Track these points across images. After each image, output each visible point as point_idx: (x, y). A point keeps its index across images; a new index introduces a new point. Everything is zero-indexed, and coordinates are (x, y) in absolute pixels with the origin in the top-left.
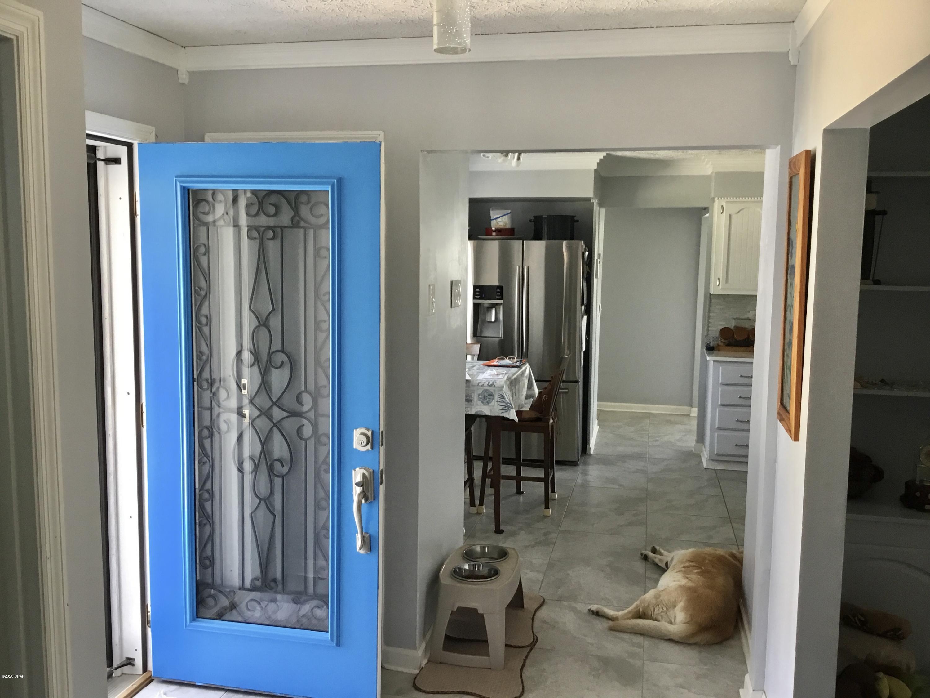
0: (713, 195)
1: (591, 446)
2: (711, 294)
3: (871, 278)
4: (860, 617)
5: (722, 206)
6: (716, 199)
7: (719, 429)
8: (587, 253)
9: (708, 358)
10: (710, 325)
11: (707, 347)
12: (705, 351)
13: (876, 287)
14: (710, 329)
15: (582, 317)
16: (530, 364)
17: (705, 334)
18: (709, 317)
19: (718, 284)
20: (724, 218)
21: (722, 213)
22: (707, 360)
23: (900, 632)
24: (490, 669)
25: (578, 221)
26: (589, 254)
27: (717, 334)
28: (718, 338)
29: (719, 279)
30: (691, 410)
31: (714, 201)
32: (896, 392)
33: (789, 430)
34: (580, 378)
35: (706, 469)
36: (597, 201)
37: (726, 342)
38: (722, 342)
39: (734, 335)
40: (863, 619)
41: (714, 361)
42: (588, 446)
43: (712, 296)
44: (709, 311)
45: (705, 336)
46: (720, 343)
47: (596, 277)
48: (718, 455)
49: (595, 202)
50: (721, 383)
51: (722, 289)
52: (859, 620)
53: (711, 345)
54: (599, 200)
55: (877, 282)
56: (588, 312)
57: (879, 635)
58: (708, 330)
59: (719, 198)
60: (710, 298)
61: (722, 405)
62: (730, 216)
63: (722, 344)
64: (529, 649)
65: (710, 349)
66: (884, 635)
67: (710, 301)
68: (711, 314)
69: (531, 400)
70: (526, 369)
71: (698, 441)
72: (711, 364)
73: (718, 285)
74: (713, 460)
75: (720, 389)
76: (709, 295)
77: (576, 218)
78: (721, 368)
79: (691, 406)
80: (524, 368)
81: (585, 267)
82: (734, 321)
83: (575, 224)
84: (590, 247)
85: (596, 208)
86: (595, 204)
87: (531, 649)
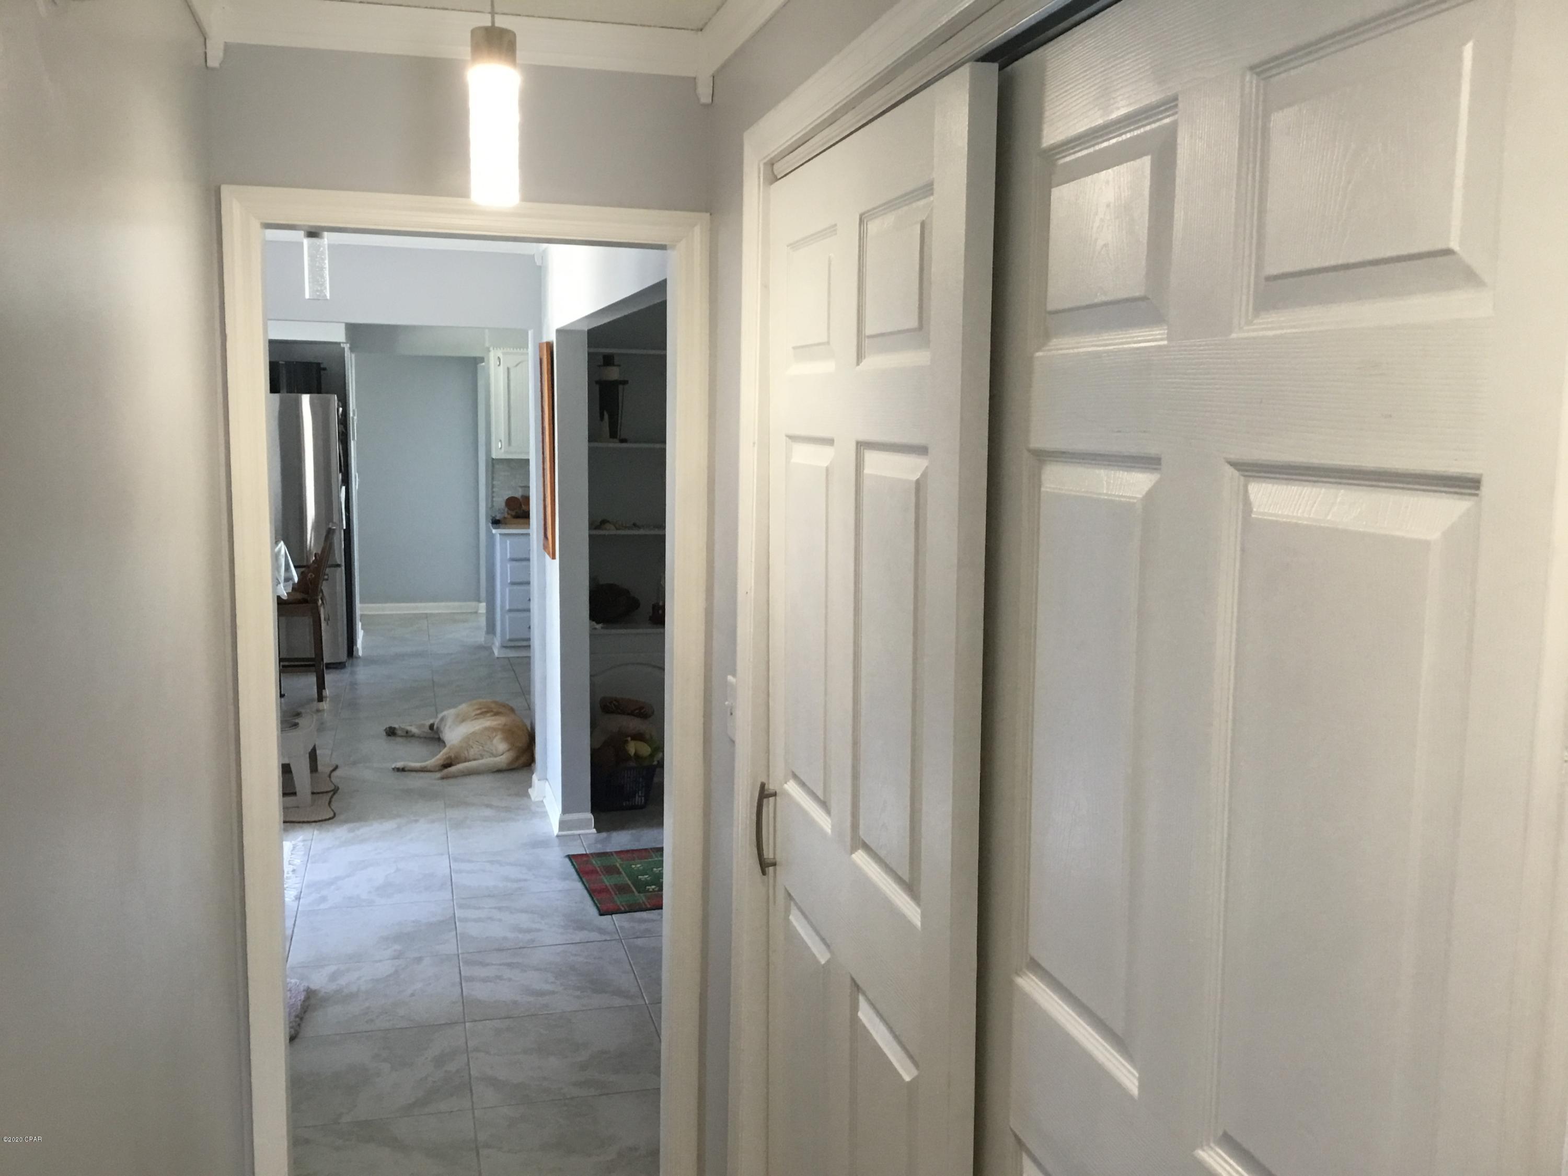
0: (487, 345)
1: (358, 646)
2: (493, 459)
3: (618, 437)
4: (614, 702)
5: (499, 358)
6: (491, 349)
7: (510, 611)
8: (341, 409)
9: (494, 531)
10: (494, 495)
11: (492, 520)
12: (490, 525)
13: (624, 445)
14: (494, 499)
15: (341, 488)
16: (285, 543)
17: (490, 505)
18: (493, 486)
19: (500, 446)
20: (501, 371)
21: (499, 365)
22: (492, 533)
23: (644, 709)
24: (298, 807)
25: (325, 369)
26: (343, 411)
27: (503, 504)
28: (504, 510)
29: (501, 441)
30: (478, 607)
31: (489, 351)
32: (642, 532)
33: (549, 554)
34: (341, 561)
35: (498, 658)
36: (348, 345)
37: (514, 513)
38: (508, 514)
39: (521, 505)
40: (617, 704)
41: (500, 534)
42: (355, 648)
43: (494, 462)
44: (493, 478)
45: (491, 507)
46: (506, 515)
47: (354, 439)
48: (511, 640)
49: (347, 347)
50: (510, 558)
51: (506, 452)
52: (614, 705)
53: (498, 518)
54: (351, 344)
55: (623, 441)
56: (346, 481)
57: (628, 714)
58: (492, 501)
59: (495, 348)
60: (494, 464)
61: (513, 584)
62: (508, 369)
63: (509, 516)
64: (332, 793)
65: (496, 522)
66: (631, 714)
67: (493, 466)
68: (494, 483)
69: (291, 583)
70: (281, 547)
71: (488, 632)
72: (498, 537)
73: (501, 448)
74: (506, 647)
75: (509, 566)
76: (490, 460)
77: (322, 366)
78: (508, 542)
79: (479, 601)
80: (280, 545)
81: (340, 426)
82: (520, 490)
83: (322, 372)
84: (344, 402)
85: (347, 353)
86: (346, 350)
87: (334, 794)
